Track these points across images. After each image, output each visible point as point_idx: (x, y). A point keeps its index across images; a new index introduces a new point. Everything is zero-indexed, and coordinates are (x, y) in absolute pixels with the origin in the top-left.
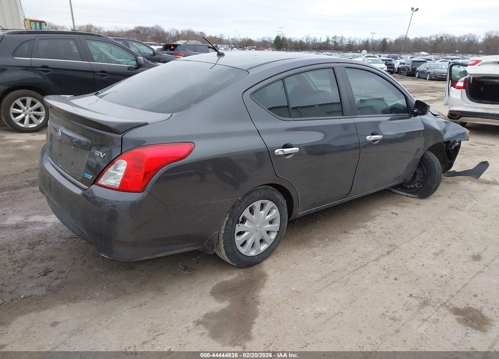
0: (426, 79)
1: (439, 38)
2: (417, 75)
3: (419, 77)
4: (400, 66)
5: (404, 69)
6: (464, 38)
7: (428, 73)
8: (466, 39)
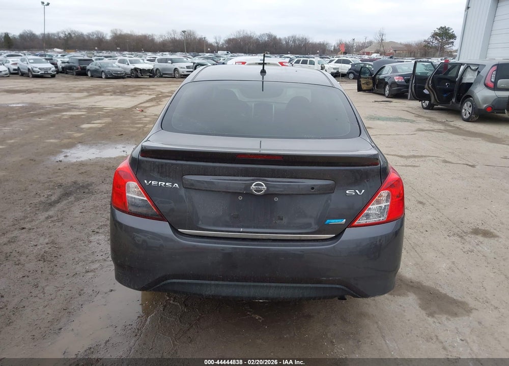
0: (102, 77)
1: (67, 34)
2: (89, 74)
3: (92, 76)
4: (63, 65)
5: (71, 68)
6: (93, 35)
7: (103, 71)
8: (95, 36)
